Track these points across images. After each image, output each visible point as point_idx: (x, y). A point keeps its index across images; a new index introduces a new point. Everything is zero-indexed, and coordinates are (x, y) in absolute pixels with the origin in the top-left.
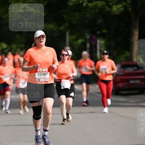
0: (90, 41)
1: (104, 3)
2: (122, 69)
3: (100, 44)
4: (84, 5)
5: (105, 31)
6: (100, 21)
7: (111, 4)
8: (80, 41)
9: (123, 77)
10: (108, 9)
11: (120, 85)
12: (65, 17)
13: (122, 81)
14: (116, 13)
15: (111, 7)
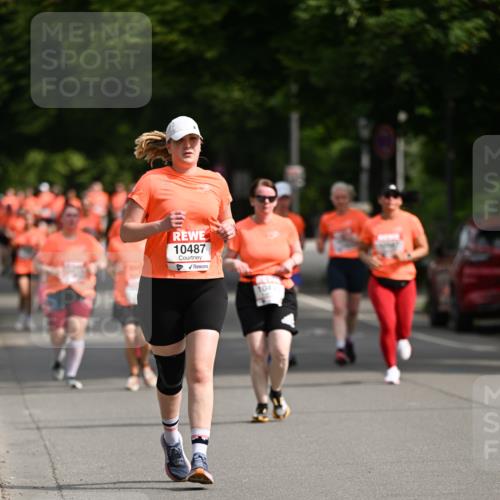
0: (373, 144)
1: (420, 14)
2: (482, 242)
3: (406, 155)
4: (352, 21)
5: (424, 111)
6: (404, 77)
7: (444, 16)
8: (338, 146)
9: (486, 271)
10: (434, 34)
11: (476, 297)
12: (286, 61)
13: (482, 283)
14: (464, 48)
15: (444, 27)
